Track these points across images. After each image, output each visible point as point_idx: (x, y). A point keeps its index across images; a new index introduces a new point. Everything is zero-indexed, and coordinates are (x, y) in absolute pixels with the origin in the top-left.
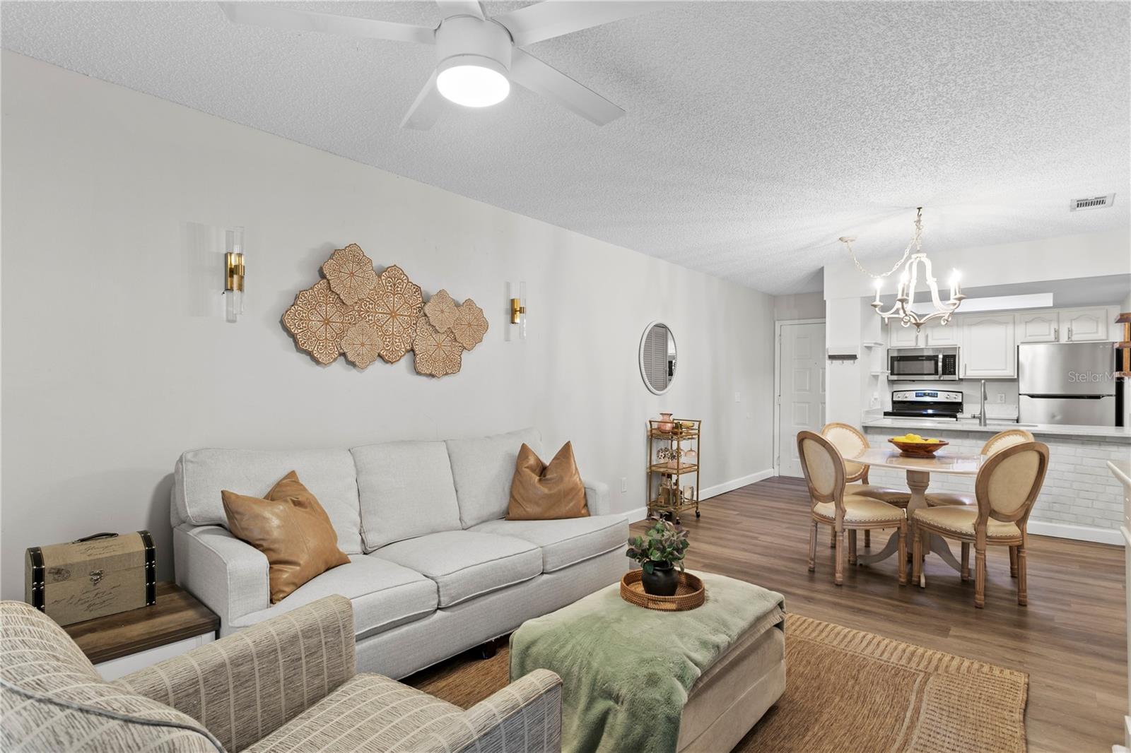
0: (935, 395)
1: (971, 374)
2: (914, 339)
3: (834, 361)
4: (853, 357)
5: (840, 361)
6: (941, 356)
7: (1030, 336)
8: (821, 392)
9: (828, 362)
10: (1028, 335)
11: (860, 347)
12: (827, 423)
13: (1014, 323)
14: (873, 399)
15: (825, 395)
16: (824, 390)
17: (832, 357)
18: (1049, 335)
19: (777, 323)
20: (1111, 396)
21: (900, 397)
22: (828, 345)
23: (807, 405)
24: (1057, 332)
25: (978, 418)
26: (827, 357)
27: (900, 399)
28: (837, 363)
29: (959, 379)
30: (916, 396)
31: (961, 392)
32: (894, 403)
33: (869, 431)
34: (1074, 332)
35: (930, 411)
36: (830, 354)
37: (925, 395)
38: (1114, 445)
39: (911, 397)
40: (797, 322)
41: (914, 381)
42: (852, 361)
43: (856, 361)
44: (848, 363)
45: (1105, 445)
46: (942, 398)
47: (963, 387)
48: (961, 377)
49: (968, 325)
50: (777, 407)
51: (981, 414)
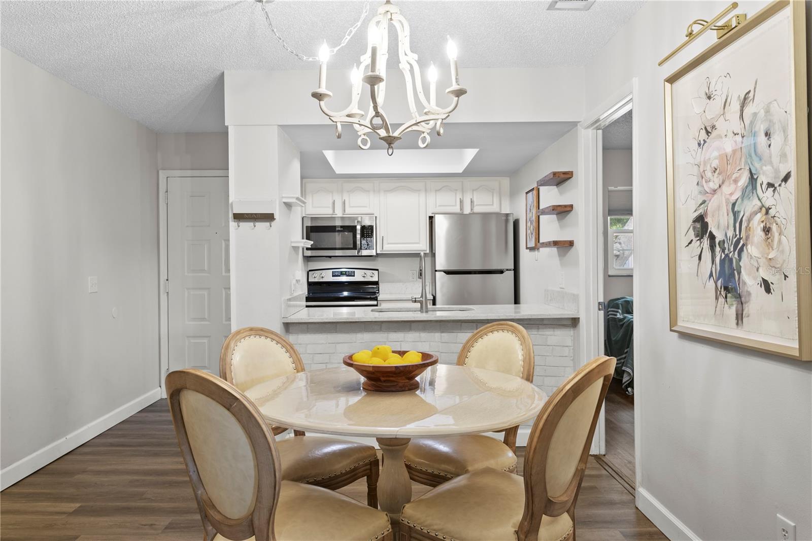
0: (352, 274)
1: (389, 248)
2: (331, 205)
3: (241, 224)
4: (269, 217)
5: (251, 224)
6: (359, 227)
7: (440, 206)
8: (224, 274)
9: (233, 224)
10: (437, 205)
11: (277, 202)
12: (234, 329)
13: (426, 190)
14: (294, 281)
15: (229, 277)
16: (228, 270)
17: (239, 217)
18: (455, 205)
19: (160, 172)
20: (510, 270)
21: (316, 278)
22: (232, 199)
23: (206, 293)
24: (461, 202)
25: (419, 302)
26: (231, 216)
27: (316, 280)
28: (246, 226)
29: (377, 254)
30: (333, 276)
31: (377, 270)
32: (310, 284)
33: (291, 328)
34: (475, 204)
35: (346, 294)
36: (234, 212)
37: (342, 274)
38: (549, 328)
39: (328, 277)
40: (189, 173)
41: (330, 257)
42: (268, 224)
43: (273, 223)
44: (261, 226)
45: (543, 329)
46: (359, 277)
47: (379, 264)
48: (378, 252)
49: (385, 191)
50: (163, 297)
51: (422, 296)
